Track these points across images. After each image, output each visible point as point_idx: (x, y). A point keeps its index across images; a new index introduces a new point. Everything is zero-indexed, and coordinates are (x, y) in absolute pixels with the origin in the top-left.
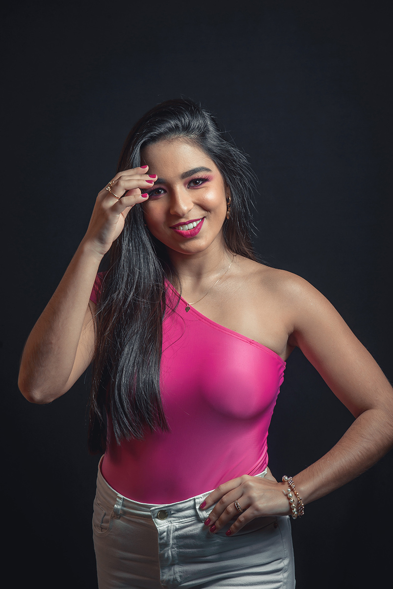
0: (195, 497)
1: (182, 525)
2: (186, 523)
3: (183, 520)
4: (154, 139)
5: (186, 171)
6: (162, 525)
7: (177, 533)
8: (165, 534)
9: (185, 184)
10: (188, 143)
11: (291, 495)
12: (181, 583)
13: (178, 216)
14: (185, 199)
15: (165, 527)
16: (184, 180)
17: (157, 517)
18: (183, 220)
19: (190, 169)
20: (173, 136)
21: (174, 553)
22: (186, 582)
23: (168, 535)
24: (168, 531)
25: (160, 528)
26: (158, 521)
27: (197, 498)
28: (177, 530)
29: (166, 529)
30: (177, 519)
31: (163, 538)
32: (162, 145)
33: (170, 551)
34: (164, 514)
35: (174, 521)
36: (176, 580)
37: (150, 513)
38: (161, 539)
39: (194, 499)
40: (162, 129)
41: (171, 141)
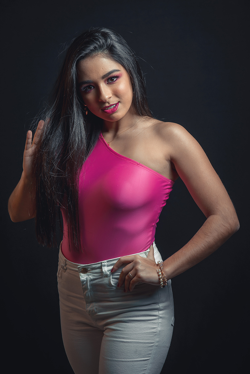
0: (102, 262)
1: (95, 277)
2: (97, 276)
3: (95, 275)
4: (83, 58)
5: (105, 74)
6: (83, 277)
7: (92, 282)
8: (85, 282)
9: (105, 82)
10: (104, 57)
11: (160, 273)
12: (96, 313)
13: (104, 102)
14: (106, 91)
15: (85, 278)
16: (104, 79)
17: (81, 272)
18: (107, 105)
19: (107, 73)
20: (94, 54)
21: (91, 294)
22: (99, 313)
23: (87, 283)
24: (87, 281)
25: (82, 278)
26: (82, 274)
27: (103, 262)
28: (91, 280)
29: (86, 279)
30: (92, 273)
31: (84, 284)
32: (88, 60)
33: (89, 293)
34: (85, 271)
35: (90, 275)
36: (94, 310)
37: (77, 269)
38: (83, 285)
39: (102, 263)
40: (87, 51)
41: (93, 57)
